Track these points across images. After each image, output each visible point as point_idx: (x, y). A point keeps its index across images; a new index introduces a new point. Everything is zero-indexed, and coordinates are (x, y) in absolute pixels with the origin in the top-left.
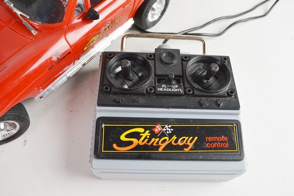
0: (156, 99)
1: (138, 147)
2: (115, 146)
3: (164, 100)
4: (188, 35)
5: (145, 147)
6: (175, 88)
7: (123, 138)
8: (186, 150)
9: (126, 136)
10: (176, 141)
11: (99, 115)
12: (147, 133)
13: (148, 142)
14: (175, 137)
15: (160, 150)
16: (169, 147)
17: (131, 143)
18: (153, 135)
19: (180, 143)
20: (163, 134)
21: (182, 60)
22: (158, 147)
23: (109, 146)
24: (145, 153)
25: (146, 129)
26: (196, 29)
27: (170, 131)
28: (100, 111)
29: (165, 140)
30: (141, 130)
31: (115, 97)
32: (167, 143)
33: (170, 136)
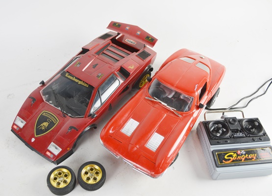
0: (235, 140)
1: (233, 161)
2: (224, 161)
3: (238, 140)
4: (231, 109)
5: (236, 160)
6: (241, 135)
7: (226, 157)
8: (253, 160)
9: (227, 157)
10: (248, 157)
11: (212, 150)
12: (235, 155)
13: (237, 158)
14: (247, 155)
15: (243, 161)
16: (246, 159)
17: (230, 159)
18: (238, 155)
19: (250, 157)
20: (242, 155)
21: (239, 122)
22: (241, 160)
23: (221, 162)
24: (237, 163)
25: (234, 153)
26: (234, 105)
27: (244, 153)
28: (212, 147)
29: (243, 157)
30: (232, 154)
31: (217, 141)
32: (245, 157)
33: (245, 155)
